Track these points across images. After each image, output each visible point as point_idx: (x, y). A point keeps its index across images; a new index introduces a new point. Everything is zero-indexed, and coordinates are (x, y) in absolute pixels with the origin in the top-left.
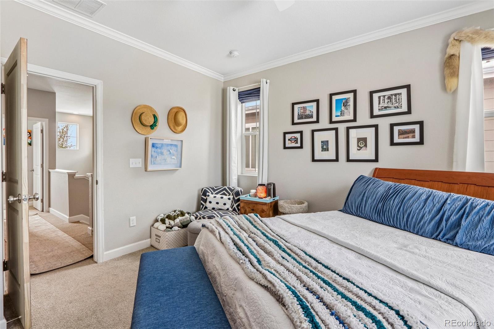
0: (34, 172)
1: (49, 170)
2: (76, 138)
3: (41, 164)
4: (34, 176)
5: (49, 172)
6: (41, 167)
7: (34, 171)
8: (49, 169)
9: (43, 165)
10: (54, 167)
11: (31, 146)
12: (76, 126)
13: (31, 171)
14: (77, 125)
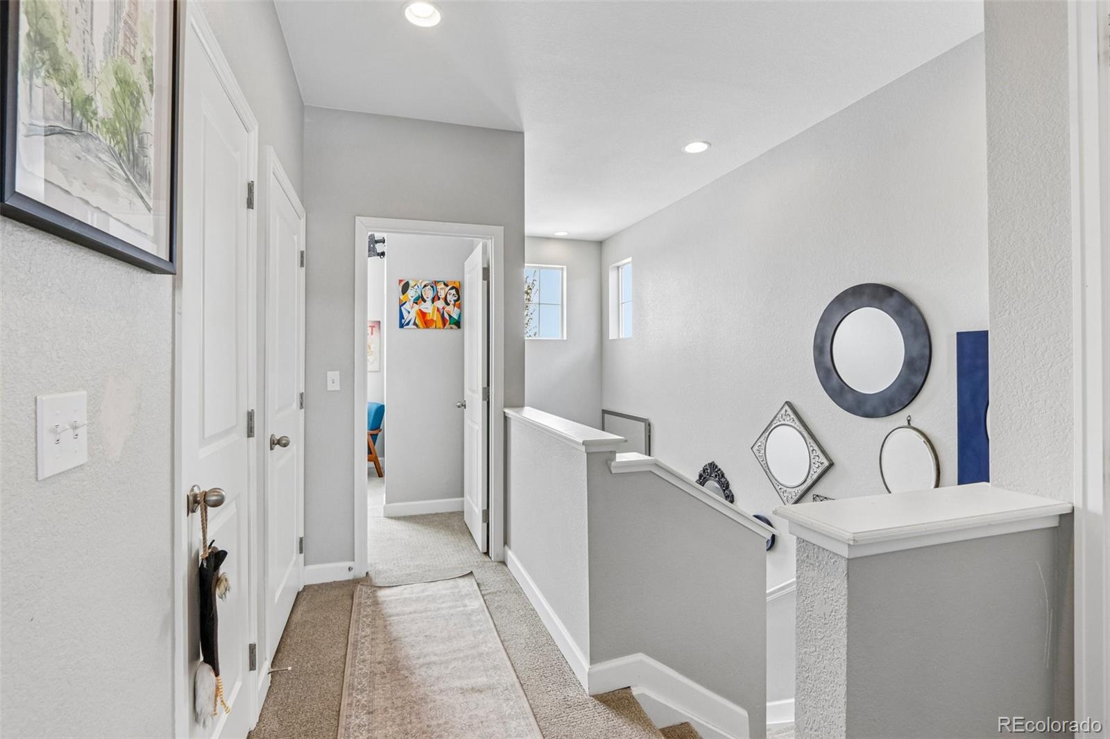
0: (466, 411)
1: (507, 411)
2: (560, 306)
3: (484, 388)
4: (467, 422)
5: (506, 418)
6: (483, 400)
7: (465, 406)
8: (505, 407)
9: (489, 390)
10: (517, 401)
11: (459, 331)
12: (561, 272)
13: (459, 407)
14: (562, 269)
